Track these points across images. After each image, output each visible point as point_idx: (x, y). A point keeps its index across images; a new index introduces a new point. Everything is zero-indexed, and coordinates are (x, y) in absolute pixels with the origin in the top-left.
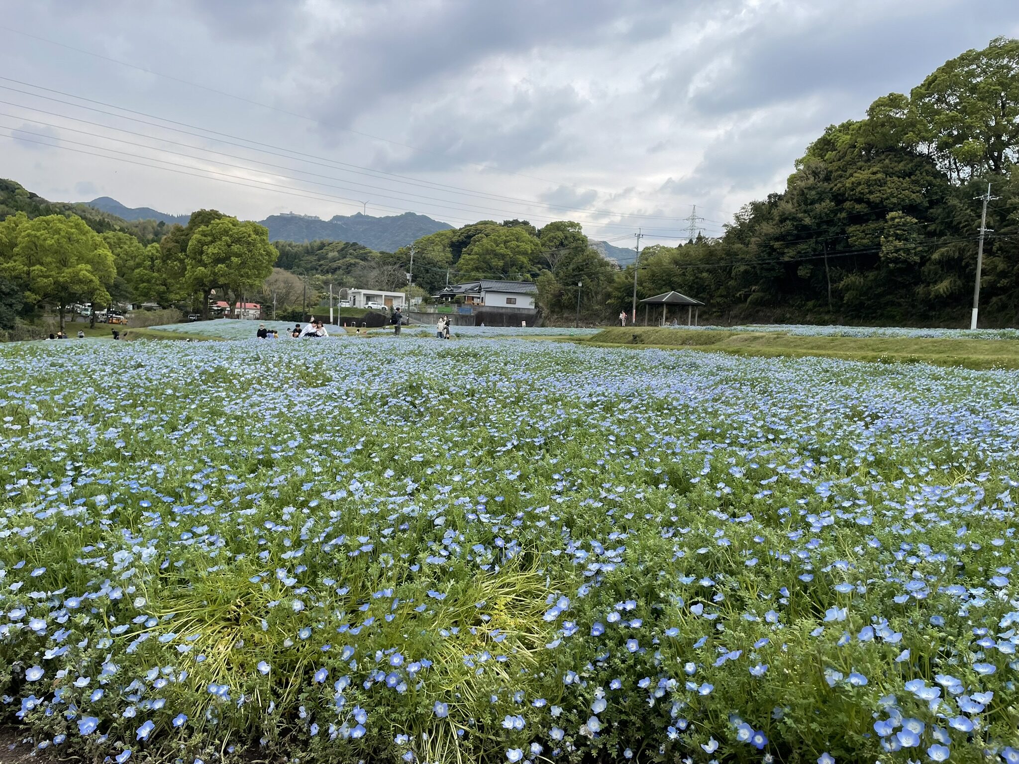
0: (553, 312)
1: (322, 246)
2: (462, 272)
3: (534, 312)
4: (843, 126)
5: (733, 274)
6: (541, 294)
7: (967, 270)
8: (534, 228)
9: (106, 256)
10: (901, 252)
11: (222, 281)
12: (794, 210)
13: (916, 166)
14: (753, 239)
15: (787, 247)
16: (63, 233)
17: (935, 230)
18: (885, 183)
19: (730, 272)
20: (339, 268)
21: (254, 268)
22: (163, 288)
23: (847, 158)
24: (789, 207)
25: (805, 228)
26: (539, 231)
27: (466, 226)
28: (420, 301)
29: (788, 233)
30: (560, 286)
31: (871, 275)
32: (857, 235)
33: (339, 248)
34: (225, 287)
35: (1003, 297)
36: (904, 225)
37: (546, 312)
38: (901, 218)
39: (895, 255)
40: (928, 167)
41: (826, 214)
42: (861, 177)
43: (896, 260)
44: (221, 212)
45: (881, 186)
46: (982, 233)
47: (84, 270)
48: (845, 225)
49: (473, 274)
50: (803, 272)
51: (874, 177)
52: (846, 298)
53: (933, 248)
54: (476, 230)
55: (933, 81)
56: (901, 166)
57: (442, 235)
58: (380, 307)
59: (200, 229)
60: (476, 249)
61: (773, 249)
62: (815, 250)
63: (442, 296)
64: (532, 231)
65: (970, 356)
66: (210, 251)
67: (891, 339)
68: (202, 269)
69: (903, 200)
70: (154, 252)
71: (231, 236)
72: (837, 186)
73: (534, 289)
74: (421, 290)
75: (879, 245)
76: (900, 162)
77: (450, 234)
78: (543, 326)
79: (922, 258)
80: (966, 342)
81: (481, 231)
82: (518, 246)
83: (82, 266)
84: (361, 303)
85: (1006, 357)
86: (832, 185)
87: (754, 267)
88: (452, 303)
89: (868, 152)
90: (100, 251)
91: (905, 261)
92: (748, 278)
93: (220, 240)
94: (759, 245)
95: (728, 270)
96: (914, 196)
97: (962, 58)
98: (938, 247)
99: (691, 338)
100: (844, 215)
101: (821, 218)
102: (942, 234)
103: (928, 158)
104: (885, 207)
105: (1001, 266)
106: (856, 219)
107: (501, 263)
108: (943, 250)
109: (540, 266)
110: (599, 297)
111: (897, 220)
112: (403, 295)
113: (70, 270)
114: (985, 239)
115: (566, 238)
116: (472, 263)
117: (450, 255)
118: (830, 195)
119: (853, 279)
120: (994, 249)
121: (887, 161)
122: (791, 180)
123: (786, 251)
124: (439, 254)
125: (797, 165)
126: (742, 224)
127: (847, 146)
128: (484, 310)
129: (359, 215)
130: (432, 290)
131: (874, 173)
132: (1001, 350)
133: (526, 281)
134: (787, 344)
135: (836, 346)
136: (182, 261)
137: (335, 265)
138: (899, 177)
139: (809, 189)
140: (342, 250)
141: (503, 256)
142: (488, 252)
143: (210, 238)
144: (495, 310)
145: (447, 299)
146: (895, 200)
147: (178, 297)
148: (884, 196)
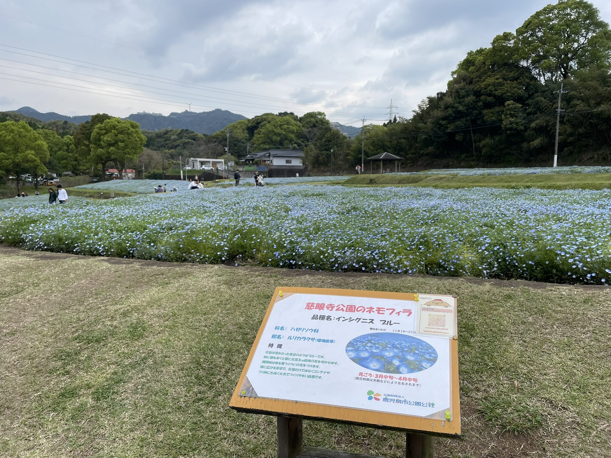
0: (314, 167)
1: (167, 132)
2: (255, 145)
3: (302, 168)
4: (477, 51)
5: (418, 140)
6: (306, 156)
7: (551, 133)
8: (297, 116)
9: (43, 144)
10: (514, 124)
11: (113, 157)
12: (452, 102)
13: (520, 74)
14: (429, 120)
15: (449, 123)
16: (16, 132)
17: (532, 111)
18: (504, 84)
19: (416, 139)
20: (178, 145)
21: (132, 148)
22: (75, 163)
23: (482, 70)
24: (449, 100)
25: (459, 112)
26: (300, 118)
27: (256, 117)
28: (233, 164)
29: (450, 115)
30: (317, 151)
31: (497, 138)
32: (489, 115)
33: (178, 133)
34: (114, 160)
35: (570, 148)
36: (515, 108)
37: (310, 167)
38: (513, 104)
39: (510, 126)
40: (527, 74)
41: (471, 104)
42: (490, 81)
43: (511, 129)
44: (110, 115)
45: (501, 86)
46: (559, 112)
47: (31, 154)
48: (482, 109)
49: (262, 146)
50: (458, 138)
51: (497, 81)
52: (483, 152)
53: (531, 121)
54: (262, 119)
55: (529, 24)
56: (512, 74)
57: (242, 123)
58: (210, 168)
59: (98, 126)
60: (263, 130)
61: (441, 125)
62: (465, 125)
63: (246, 160)
64: (296, 118)
65: (556, 183)
66: (105, 138)
67: (514, 175)
68: (101, 150)
69: (514, 94)
70: (68, 141)
71: (117, 129)
72: (476, 87)
73: (302, 154)
74: (233, 157)
75: (501, 120)
76: (511, 72)
77: (247, 122)
78: (309, 176)
79: (525, 127)
80: (553, 175)
81: (265, 120)
82: (288, 128)
83: (28, 152)
84: (198, 167)
85: (574, 183)
86: (474, 86)
87: (431, 136)
88: (252, 164)
89: (493, 66)
90: (39, 142)
91: (516, 129)
92: (427, 142)
93: (111, 132)
94: (433, 123)
95: (415, 139)
96: (520, 91)
97: (545, 9)
98: (533, 121)
99: (404, 180)
100: (481, 104)
101: (468, 106)
102: (535, 113)
103: (527, 69)
104: (504, 98)
105: (569, 130)
106: (488, 106)
107: (278, 139)
108: (537, 121)
109: (302, 139)
110: (341, 157)
111: (511, 106)
112: (223, 160)
113: (22, 154)
114: (560, 116)
115: (317, 122)
116: (261, 139)
117: (247, 135)
118: (473, 92)
119: (488, 141)
120: (565, 120)
121: (504, 72)
122: (450, 84)
123: (449, 126)
124: (242, 135)
125: (452, 75)
126: (422, 111)
127: (481, 63)
128: (273, 167)
129: (186, 112)
130: (239, 156)
131: (497, 79)
132: (571, 179)
133: (294, 149)
134: (459, 181)
135: (486, 180)
136: (87, 146)
137: (176, 143)
138: (511, 81)
139: (461, 89)
140: (180, 134)
141: (279, 135)
142: (270, 132)
143: (104, 131)
144: (279, 168)
145: (249, 162)
146: (509, 94)
147: (85, 168)
148: (503, 92)
